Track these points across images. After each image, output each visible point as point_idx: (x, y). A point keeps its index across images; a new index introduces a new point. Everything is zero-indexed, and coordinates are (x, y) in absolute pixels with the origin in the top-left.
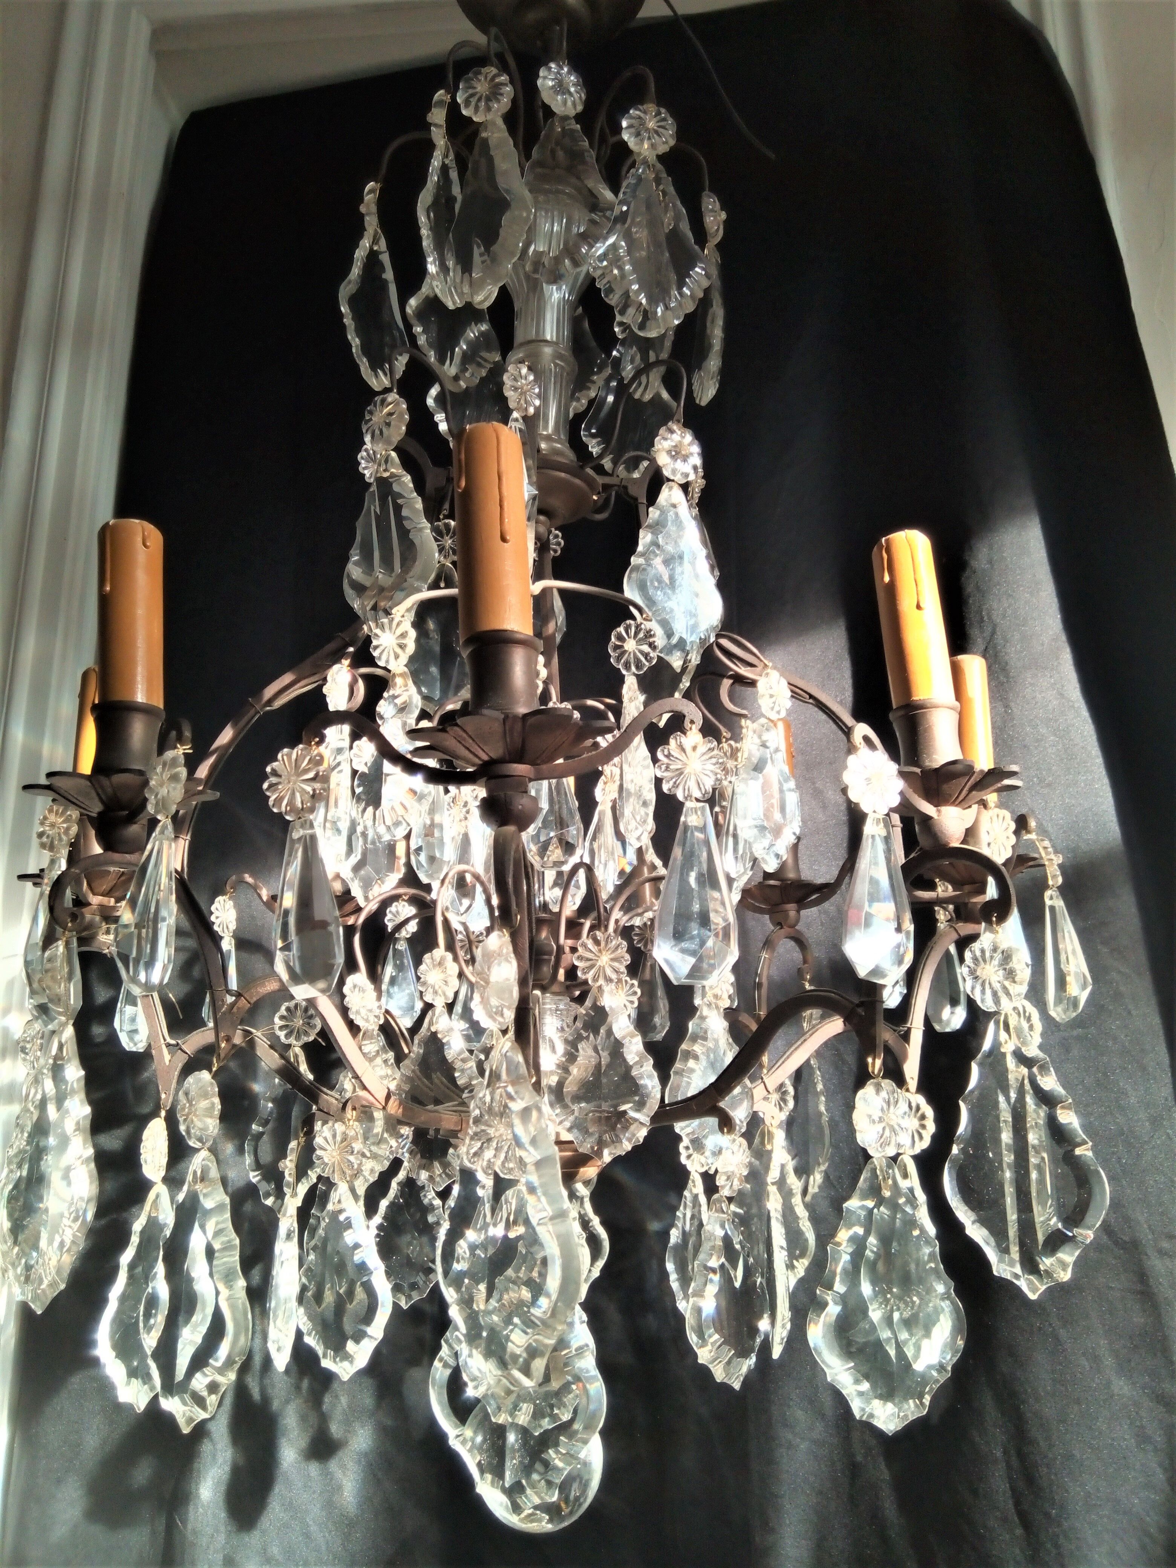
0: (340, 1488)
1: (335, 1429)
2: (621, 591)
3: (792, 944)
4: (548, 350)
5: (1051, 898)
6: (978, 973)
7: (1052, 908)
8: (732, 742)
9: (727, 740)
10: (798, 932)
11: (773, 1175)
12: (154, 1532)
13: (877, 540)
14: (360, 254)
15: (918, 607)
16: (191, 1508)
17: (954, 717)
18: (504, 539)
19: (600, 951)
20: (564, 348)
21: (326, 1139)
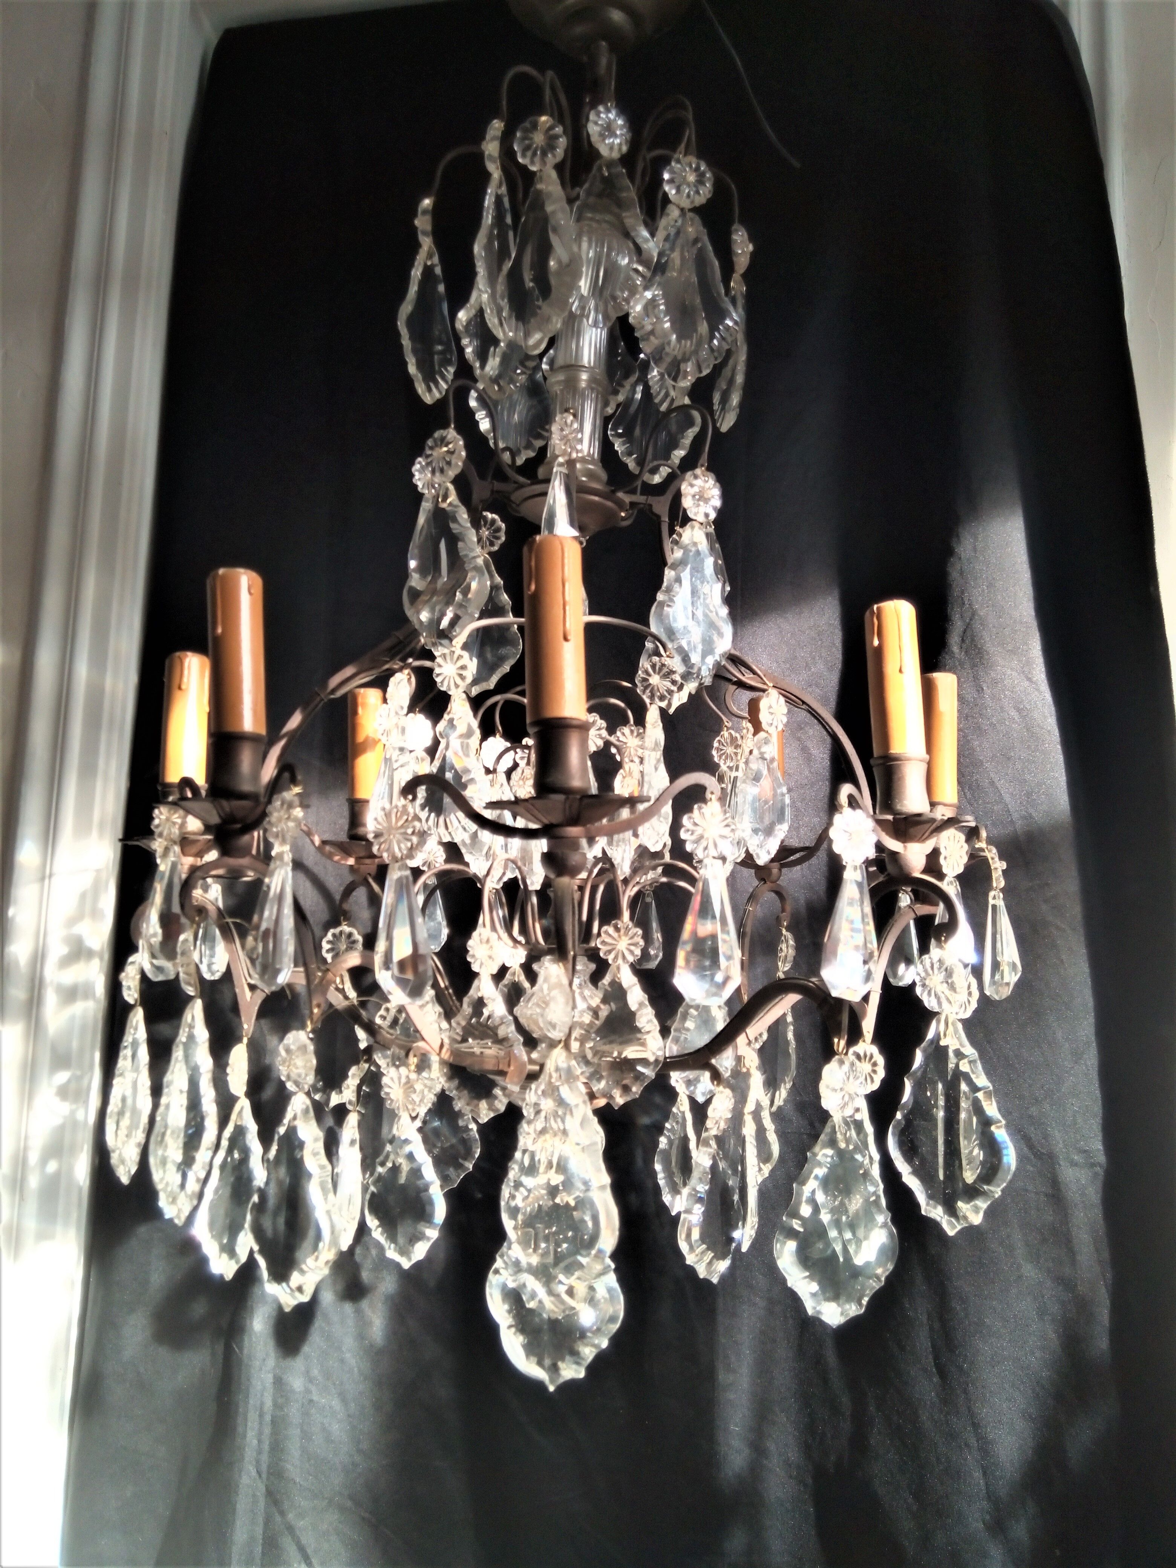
0: (370, 1324)
1: (366, 1275)
2: (648, 625)
3: (773, 895)
4: (584, 376)
5: (994, 898)
6: (927, 982)
7: (994, 907)
8: (733, 732)
9: (728, 729)
10: (779, 885)
11: (750, 1107)
12: (213, 1354)
13: (869, 605)
14: (416, 273)
15: (900, 671)
16: (246, 1339)
17: (923, 767)
18: (566, 639)
19: (620, 936)
20: (600, 372)
21: (392, 1079)
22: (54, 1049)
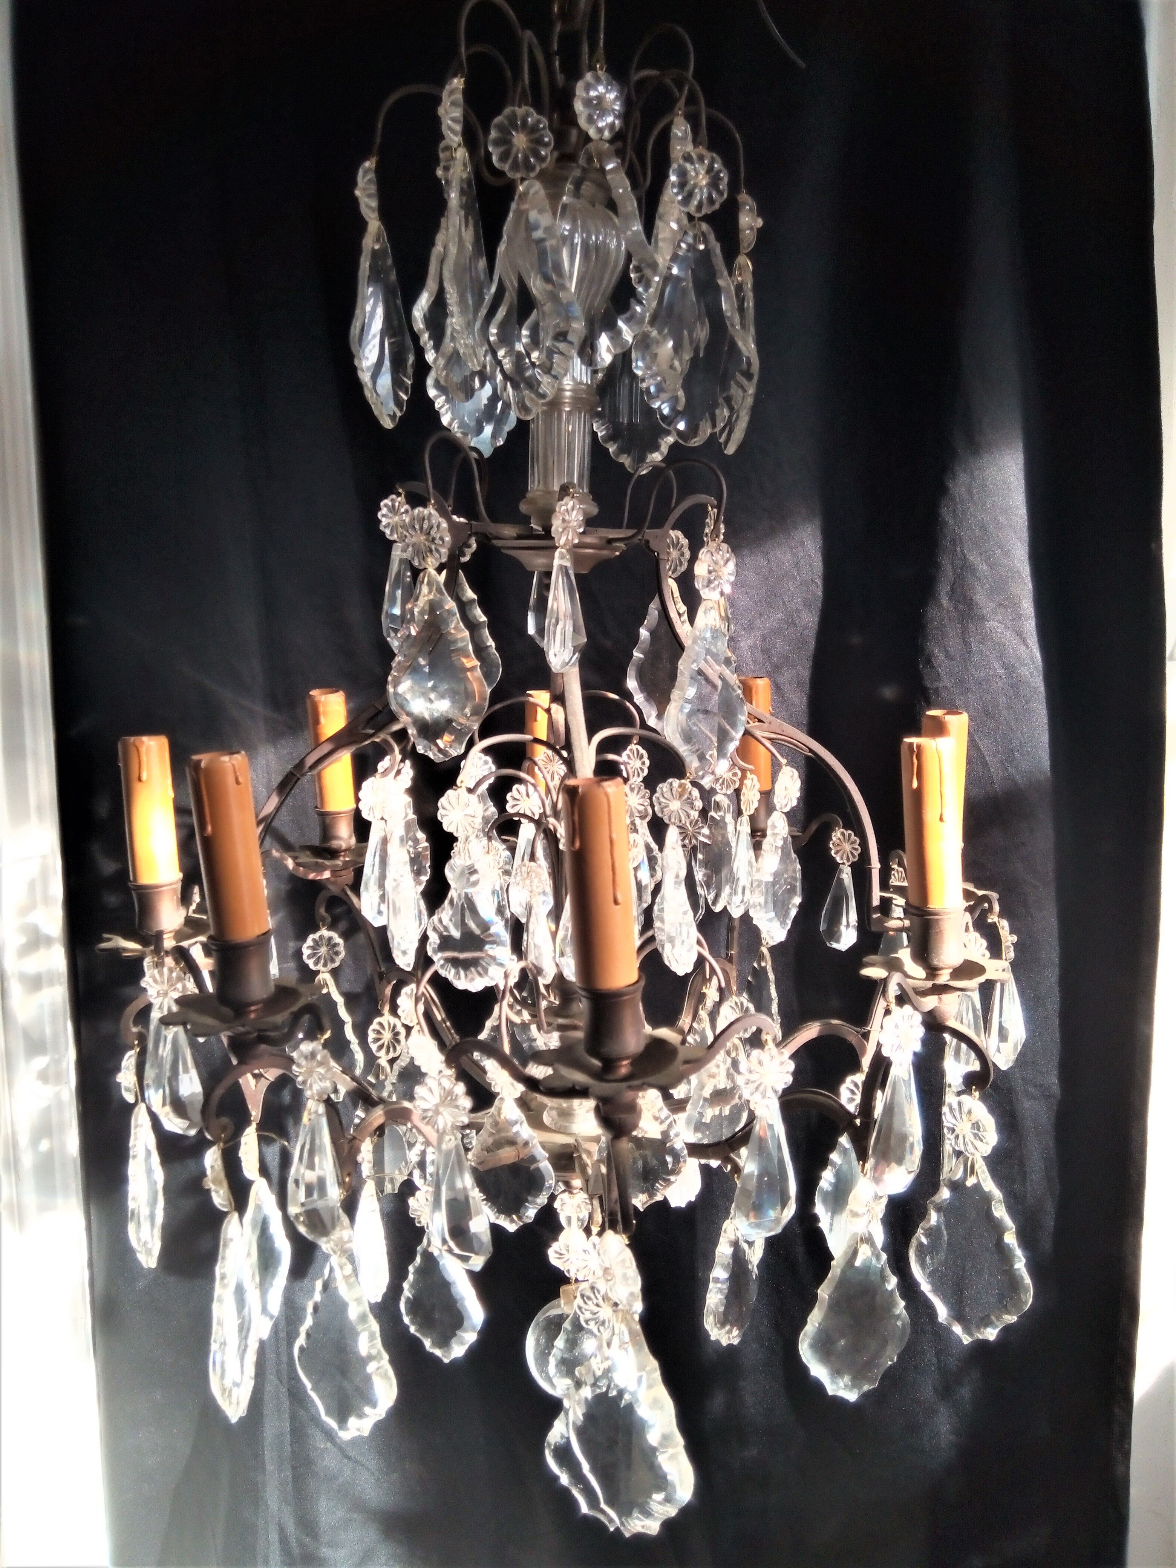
15: (941, 819)
18: (616, 903)
22: (27, 1035)
